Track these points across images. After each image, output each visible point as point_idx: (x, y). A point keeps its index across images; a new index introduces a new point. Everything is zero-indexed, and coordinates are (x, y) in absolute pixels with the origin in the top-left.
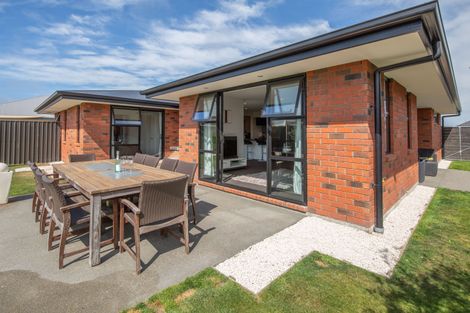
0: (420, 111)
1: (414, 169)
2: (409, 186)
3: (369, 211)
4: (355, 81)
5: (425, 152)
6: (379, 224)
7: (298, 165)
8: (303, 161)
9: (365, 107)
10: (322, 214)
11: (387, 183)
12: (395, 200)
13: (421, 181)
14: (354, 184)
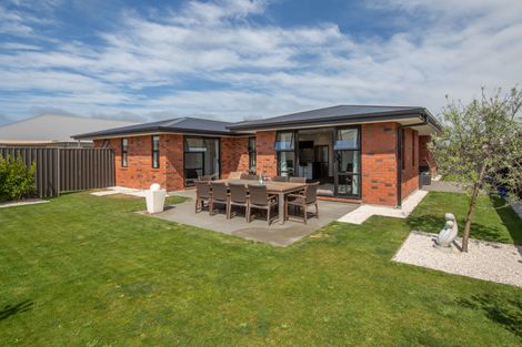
0: (421, 137)
1: (416, 179)
2: (413, 190)
3: (395, 198)
4: (388, 132)
5: (424, 168)
6: (400, 204)
7: (355, 177)
8: (360, 175)
9: (394, 146)
10: (370, 204)
11: (403, 185)
12: (406, 196)
13: (420, 188)
14: (387, 185)
